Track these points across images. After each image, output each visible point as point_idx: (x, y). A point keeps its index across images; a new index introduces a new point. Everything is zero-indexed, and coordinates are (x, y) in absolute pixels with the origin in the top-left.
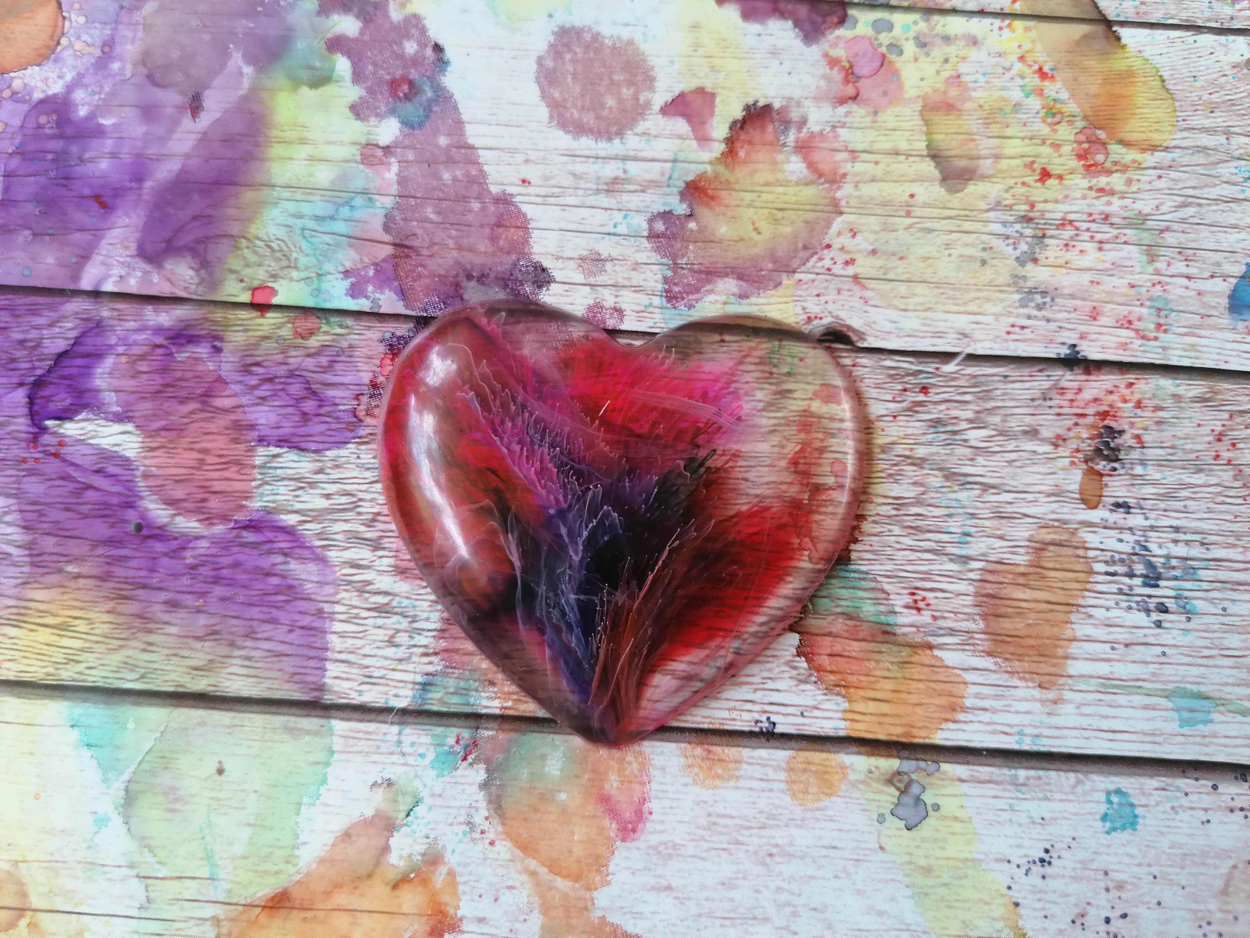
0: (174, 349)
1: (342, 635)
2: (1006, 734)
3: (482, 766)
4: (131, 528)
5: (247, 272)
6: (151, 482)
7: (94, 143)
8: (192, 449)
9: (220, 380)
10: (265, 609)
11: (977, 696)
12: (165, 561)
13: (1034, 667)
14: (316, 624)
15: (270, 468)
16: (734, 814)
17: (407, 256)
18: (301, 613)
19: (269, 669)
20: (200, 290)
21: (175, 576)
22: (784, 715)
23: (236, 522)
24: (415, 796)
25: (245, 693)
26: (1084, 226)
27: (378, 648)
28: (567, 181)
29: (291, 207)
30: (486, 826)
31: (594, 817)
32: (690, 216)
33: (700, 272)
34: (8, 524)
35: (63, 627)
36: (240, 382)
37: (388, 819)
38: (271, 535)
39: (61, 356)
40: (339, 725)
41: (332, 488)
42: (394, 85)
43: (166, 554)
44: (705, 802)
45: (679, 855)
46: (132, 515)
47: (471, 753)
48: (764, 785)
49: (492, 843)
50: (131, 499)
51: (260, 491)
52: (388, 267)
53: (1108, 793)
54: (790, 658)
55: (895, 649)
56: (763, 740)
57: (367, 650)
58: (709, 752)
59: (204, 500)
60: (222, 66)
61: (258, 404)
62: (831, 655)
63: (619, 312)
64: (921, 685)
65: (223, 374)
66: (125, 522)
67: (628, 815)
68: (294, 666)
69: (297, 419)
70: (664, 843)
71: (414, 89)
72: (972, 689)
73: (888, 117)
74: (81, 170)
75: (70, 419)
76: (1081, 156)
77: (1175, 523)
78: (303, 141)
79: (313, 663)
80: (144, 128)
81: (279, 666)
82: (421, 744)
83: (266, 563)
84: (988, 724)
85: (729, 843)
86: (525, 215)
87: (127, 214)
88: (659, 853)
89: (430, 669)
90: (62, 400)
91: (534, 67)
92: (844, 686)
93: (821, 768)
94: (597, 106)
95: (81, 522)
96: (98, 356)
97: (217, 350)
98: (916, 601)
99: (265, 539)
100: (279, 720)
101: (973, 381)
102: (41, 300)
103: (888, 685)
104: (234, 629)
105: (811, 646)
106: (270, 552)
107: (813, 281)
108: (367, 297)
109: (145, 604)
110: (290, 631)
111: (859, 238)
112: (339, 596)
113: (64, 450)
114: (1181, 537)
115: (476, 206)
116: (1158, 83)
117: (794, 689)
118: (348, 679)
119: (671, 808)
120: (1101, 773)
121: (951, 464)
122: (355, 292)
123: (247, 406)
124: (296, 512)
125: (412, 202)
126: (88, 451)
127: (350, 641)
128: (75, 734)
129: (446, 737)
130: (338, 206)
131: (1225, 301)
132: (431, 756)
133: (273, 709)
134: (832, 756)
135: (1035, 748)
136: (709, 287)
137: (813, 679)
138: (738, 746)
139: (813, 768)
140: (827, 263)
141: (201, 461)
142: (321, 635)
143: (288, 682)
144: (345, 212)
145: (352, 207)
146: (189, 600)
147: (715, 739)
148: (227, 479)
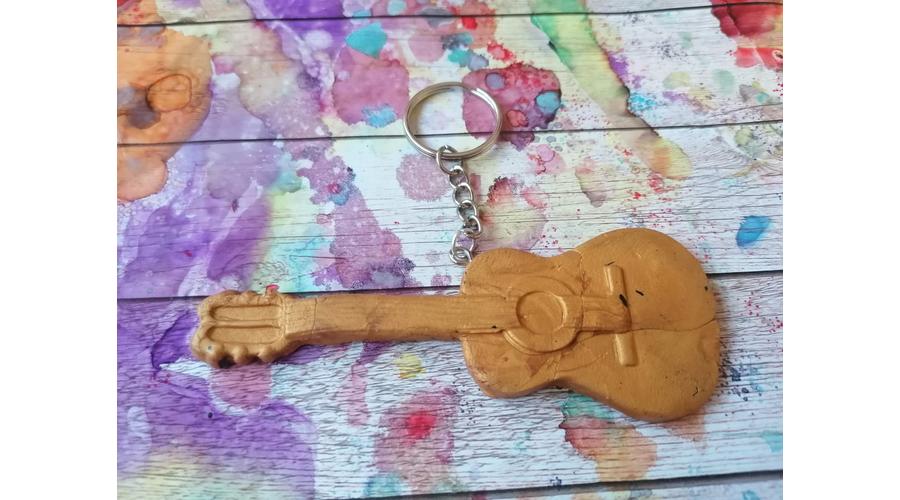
1: (322, 461)
2: (681, 468)
4: (206, 416)
7: (184, 227)
11: (663, 450)
12: (225, 432)
13: (688, 431)
14: (308, 456)
15: (279, 376)
18: (300, 451)
19: (284, 485)
21: (231, 439)
22: (564, 475)
23: (262, 406)
26: (660, 215)
27: (342, 466)
28: (417, 220)
29: (284, 246)
34: (139, 421)
35: (170, 475)
38: (280, 411)
39: (168, 330)
41: (311, 382)
42: (330, 187)
43: (225, 428)
46: (207, 409)
51: (274, 388)
52: (333, 269)
53: (744, 494)
55: (616, 431)
56: (556, 490)
57: (336, 468)
60: (248, 187)
62: (583, 439)
63: (449, 277)
64: (633, 448)
68: (297, 482)
71: (340, 189)
72: (660, 447)
73: (561, 177)
74: (177, 240)
75: (173, 362)
76: (652, 186)
77: (741, 348)
78: (289, 217)
79: (308, 479)
80: (209, 218)
81: (289, 482)
83: (278, 426)
84: (673, 464)
87: (202, 258)
89: (371, 474)
90: (169, 353)
91: (395, 173)
92: (593, 455)
94: (426, 187)
95: (179, 416)
99: (278, 414)
103: (616, 451)
106: (280, 420)
108: (324, 284)
112: (319, 440)
114: (745, 354)
115: (374, 236)
116: (678, 151)
118: (327, 486)
120: (737, 483)
122: (318, 282)
124: (294, 397)
125: (343, 238)
126: (182, 377)
127: (327, 464)
130: (307, 244)
131: (735, 241)
134: (594, 494)
135: (699, 474)
142: (311, 463)
143: (295, 490)
144: (311, 246)
145: (314, 243)
146: (239, 452)
147: (530, 493)
148: (257, 384)
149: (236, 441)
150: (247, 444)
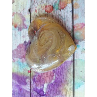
0: (36, 81)
3: (79, 42)
5: (27, 73)
8: (46, 78)
9: (38, 75)
10: (63, 68)
16: (81, 14)
17: (24, 56)
20: (29, 78)
24: (83, 49)
25: (72, 69)
32: (18, 27)
33: (24, 25)
40: (75, 58)
44: (80, 17)
47: (77, 43)
48: (78, 11)
58: (75, 17)
59: (52, 76)
66: (54, 84)
86: (19, 44)
93: (75, 5)
96: (37, 89)
97: (35, 76)
100: (75, 65)
102: (31, 95)
105: (62, 8)
107: (24, 14)
113: (47, 92)
117: (67, 9)
119: (81, 20)
128: (79, 88)
132: (78, 48)
138: (74, 14)
140: (22, 13)
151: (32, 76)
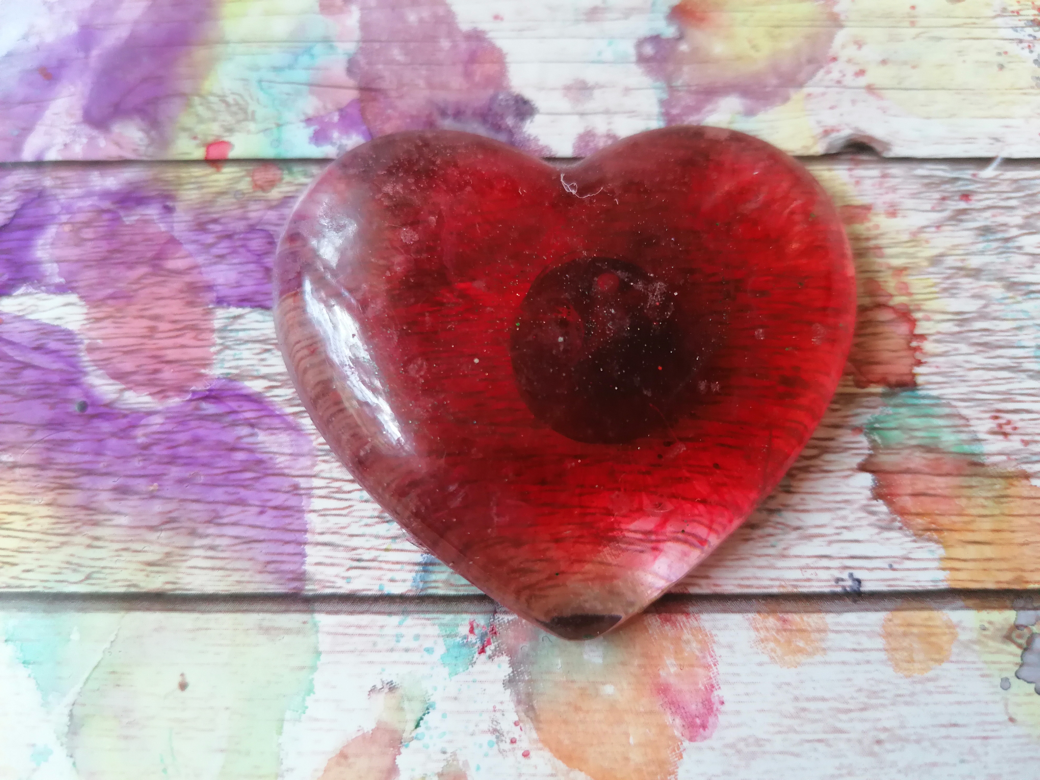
0: (122, 213)
1: (323, 513)
3: (505, 659)
4: (74, 408)
5: (200, 129)
6: (97, 355)
8: (142, 317)
9: (173, 241)
10: (231, 490)
12: (113, 442)
14: (293, 502)
15: (231, 331)
16: (827, 695)
17: (374, 99)
18: (272, 490)
19: (238, 559)
20: (151, 150)
21: (125, 458)
22: (868, 569)
23: (194, 392)
24: (424, 702)
25: (210, 589)
27: (366, 525)
28: (544, 13)
29: (247, 61)
30: (516, 732)
31: (651, 712)
32: (680, 38)
33: (697, 92)
36: (194, 242)
37: (394, 731)
38: (234, 405)
39: (1, 231)
40: (325, 620)
43: (113, 435)
44: (788, 684)
45: (764, 753)
46: (75, 394)
47: (489, 643)
48: (859, 656)
49: (526, 755)
50: (74, 376)
51: (221, 356)
52: (354, 111)
54: (865, 502)
55: (986, 481)
56: (849, 602)
57: (354, 529)
58: (785, 621)
59: (156, 371)
61: (215, 263)
62: (914, 495)
65: (176, 234)
66: (68, 401)
67: (694, 707)
68: (267, 554)
69: (260, 275)
70: (744, 740)
75: (8, 294)
79: (290, 548)
81: (250, 554)
82: (427, 636)
83: (229, 436)
85: (825, 732)
86: (499, 51)
87: (73, 83)
88: (739, 752)
90: (1, 276)
92: (935, 530)
93: (924, 629)
95: (16, 405)
96: (38, 227)
97: (169, 210)
98: (1000, 426)
99: (227, 410)
100: (251, 619)
101: (1014, 186)
103: (987, 524)
104: (194, 515)
105: (888, 486)
106: (234, 424)
107: (823, 94)
108: (333, 144)
109: (90, 493)
110: (262, 513)
111: (865, 49)
112: (317, 469)
115: (445, 44)
117: (876, 537)
118: (332, 565)
119: (747, 694)
121: (1010, 272)
122: (319, 138)
123: (204, 265)
124: (263, 377)
125: (377, 46)
126: (25, 327)
127: (333, 520)
129: (458, 625)
130: (297, 56)
132: (440, 649)
133: (245, 606)
134: (935, 614)
136: (709, 107)
137: (898, 524)
138: (820, 611)
139: (915, 630)
140: (836, 75)
141: (153, 329)
142: (298, 515)
143: (261, 572)
144: (305, 60)
145: (312, 56)
146: (142, 485)
147: (789, 605)
148: (183, 346)
149: (137, 463)
150: (159, 469)
151: (170, 174)
